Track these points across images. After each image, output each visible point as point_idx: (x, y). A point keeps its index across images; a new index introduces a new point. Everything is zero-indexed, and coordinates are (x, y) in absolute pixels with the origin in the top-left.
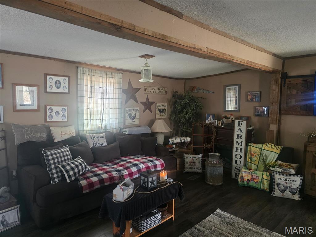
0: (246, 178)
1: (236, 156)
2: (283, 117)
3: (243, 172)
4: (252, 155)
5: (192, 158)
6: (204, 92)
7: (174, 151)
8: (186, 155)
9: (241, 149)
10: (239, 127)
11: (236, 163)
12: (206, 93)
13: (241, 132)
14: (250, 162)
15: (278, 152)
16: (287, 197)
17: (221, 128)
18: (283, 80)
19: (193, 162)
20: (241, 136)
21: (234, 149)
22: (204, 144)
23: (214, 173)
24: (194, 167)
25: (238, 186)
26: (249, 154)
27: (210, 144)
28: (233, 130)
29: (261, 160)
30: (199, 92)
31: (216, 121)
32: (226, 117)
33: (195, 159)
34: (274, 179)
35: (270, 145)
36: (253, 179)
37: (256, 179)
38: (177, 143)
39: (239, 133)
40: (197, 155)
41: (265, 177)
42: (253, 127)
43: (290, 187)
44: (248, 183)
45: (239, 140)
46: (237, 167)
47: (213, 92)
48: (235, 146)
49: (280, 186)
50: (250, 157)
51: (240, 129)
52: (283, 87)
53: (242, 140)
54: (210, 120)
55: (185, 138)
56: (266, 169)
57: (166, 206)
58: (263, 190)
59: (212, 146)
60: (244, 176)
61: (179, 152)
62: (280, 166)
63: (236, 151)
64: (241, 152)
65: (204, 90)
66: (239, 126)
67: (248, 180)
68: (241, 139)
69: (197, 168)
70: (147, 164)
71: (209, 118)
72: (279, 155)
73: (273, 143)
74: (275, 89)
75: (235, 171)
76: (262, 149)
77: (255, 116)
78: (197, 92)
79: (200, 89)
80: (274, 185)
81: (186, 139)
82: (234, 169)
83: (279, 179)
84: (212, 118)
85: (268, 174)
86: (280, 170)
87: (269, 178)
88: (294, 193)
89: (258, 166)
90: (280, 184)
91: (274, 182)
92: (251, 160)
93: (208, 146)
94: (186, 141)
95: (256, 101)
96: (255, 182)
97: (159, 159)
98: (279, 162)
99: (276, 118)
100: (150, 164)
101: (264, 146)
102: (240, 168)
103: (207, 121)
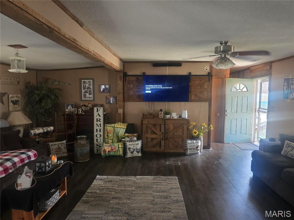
0: (107, 150)
1: (96, 136)
2: (126, 103)
3: (105, 146)
4: (108, 133)
5: (57, 144)
6: (59, 84)
7: (39, 141)
8: (50, 144)
9: (100, 130)
10: (98, 113)
11: (97, 141)
12: (62, 84)
13: (100, 116)
14: (107, 139)
15: (125, 127)
16: (135, 156)
17: (81, 115)
18: (124, 77)
19: (59, 148)
20: (100, 119)
21: (95, 131)
22: (67, 130)
23: (84, 152)
24: (61, 152)
25: (102, 157)
26: (106, 132)
27: (72, 130)
28: (93, 115)
29: (114, 135)
30: (54, 83)
31: (75, 110)
32: (85, 106)
33: (60, 145)
34: (126, 146)
35: (119, 123)
36: (112, 150)
37: (114, 149)
38: (40, 133)
39: (98, 117)
40: (62, 141)
41: (120, 146)
42: (107, 112)
43: (136, 149)
44: (109, 154)
45: (99, 123)
46: (98, 145)
47: (70, 84)
48: (95, 127)
49: (130, 149)
50: (107, 134)
51: (98, 114)
52: (125, 82)
53: (100, 123)
54: (69, 109)
55: (47, 128)
56: (119, 141)
57: (61, 184)
58: (120, 156)
59: (75, 131)
60: (106, 149)
61: (43, 142)
62: (128, 137)
63: (97, 132)
64: (100, 132)
65: (59, 82)
66: (97, 111)
67: (109, 151)
68: (100, 121)
69: (63, 153)
70: (21, 157)
71: (69, 107)
72: (126, 129)
73: (121, 122)
74: (120, 83)
75: (96, 147)
76: (114, 127)
77: (107, 103)
78: (52, 83)
79: (55, 81)
80: (127, 150)
81: (49, 129)
82: (95, 146)
83: (129, 145)
84: (71, 107)
85: (122, 143)
86: (128, 139)
87: (123, 146)
88: (138, 152)
89: (113, 140)
90: (130, 148)
91: (127, 148)
92: (108, 137)
93: (71, 132)
94: (49, 130)
95: (107, 92)
96: (114, 152)
97: (31, 150)
98: (127, 134)
99: (122, 104)
100: (24, 156)
101: (116, 125)
102: (100, 144)
103: (67, 110)
